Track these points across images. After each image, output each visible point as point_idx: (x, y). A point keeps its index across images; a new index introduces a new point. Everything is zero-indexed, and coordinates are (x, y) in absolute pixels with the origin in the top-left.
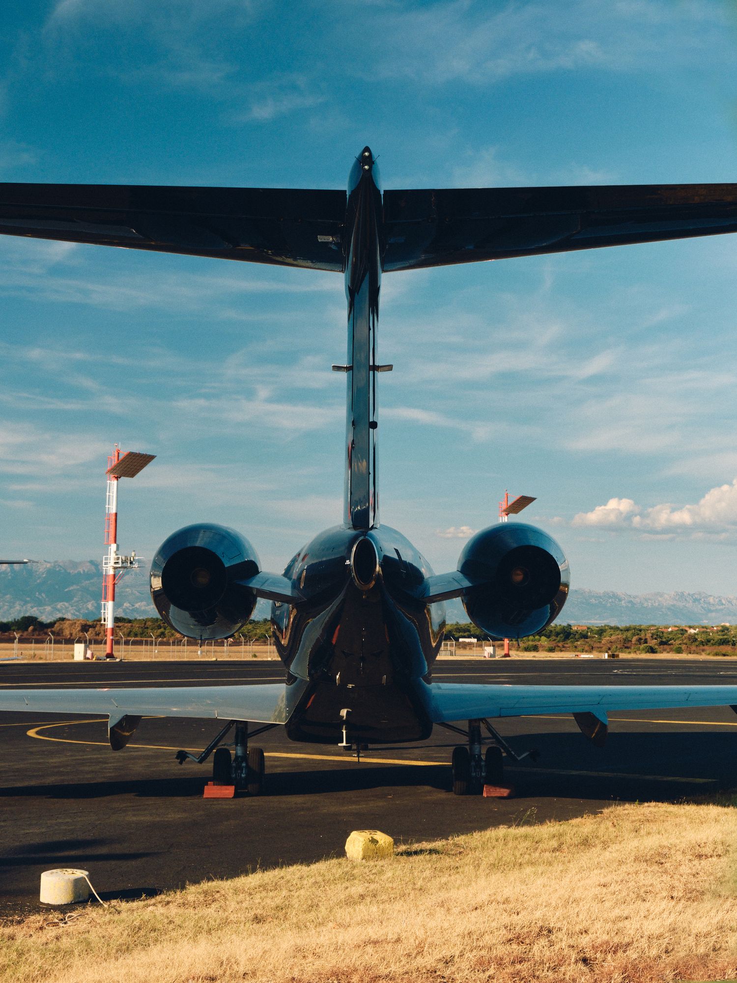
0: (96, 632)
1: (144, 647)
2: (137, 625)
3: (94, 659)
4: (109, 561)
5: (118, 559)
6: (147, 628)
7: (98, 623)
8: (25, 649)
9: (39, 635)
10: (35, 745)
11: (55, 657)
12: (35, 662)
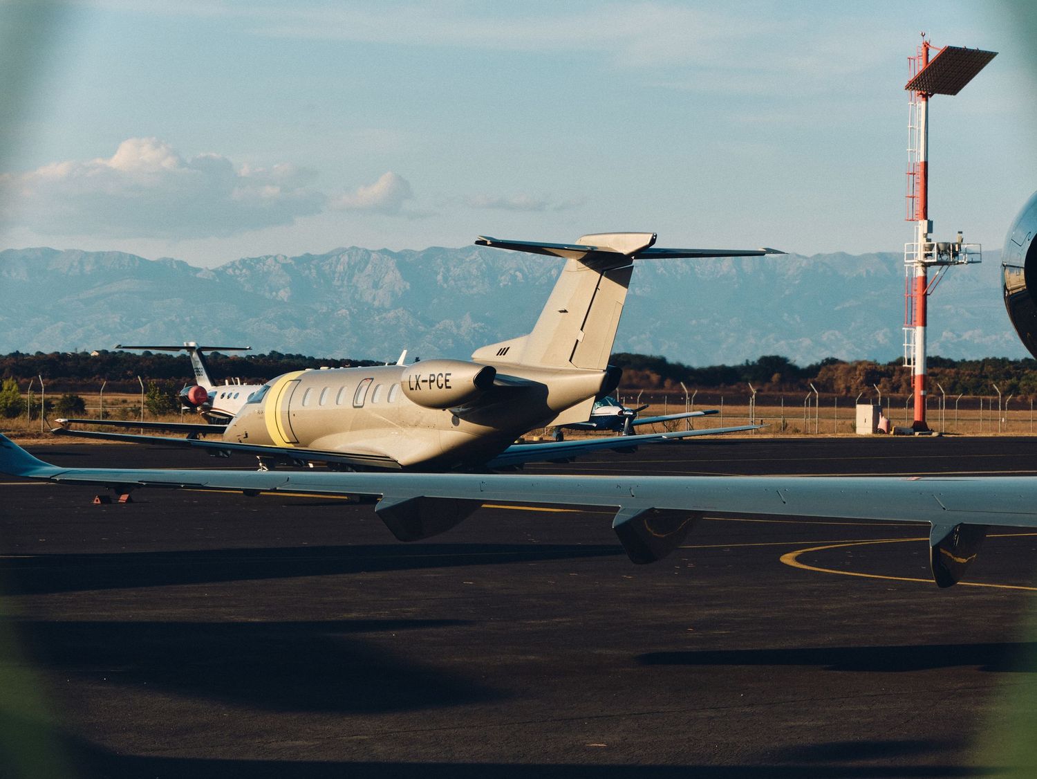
0: (893, 384)
1: (981, 412)
2: (967, 372)
3: (892, 432)
4: (915, 252)
5: (931, 247)
6: (986, 377)
7: (897, 368)
8: (768, 415)
9: (792, 390)
10: (797, 580)
11: (821, 430)
12: (787, 437)
